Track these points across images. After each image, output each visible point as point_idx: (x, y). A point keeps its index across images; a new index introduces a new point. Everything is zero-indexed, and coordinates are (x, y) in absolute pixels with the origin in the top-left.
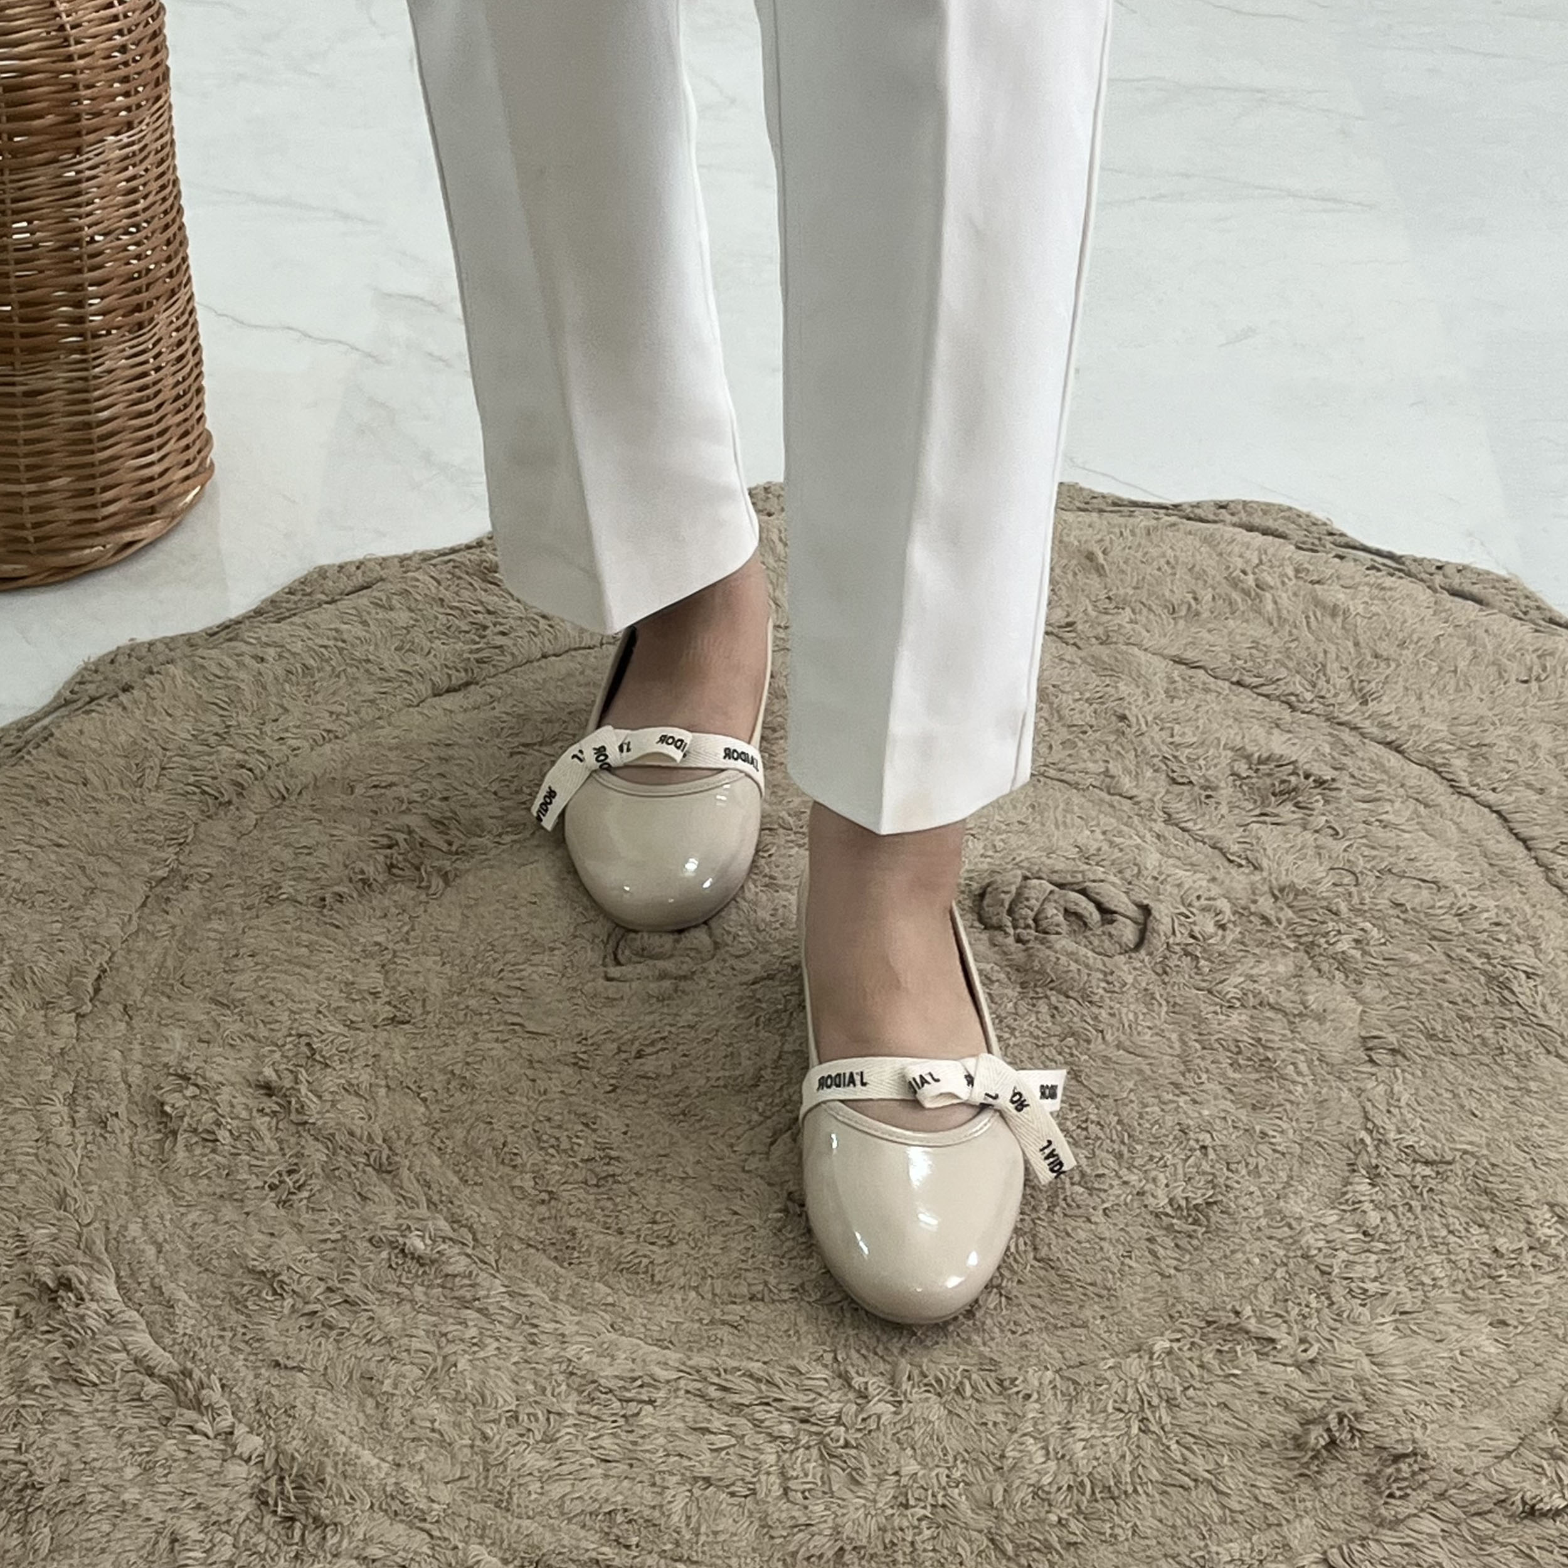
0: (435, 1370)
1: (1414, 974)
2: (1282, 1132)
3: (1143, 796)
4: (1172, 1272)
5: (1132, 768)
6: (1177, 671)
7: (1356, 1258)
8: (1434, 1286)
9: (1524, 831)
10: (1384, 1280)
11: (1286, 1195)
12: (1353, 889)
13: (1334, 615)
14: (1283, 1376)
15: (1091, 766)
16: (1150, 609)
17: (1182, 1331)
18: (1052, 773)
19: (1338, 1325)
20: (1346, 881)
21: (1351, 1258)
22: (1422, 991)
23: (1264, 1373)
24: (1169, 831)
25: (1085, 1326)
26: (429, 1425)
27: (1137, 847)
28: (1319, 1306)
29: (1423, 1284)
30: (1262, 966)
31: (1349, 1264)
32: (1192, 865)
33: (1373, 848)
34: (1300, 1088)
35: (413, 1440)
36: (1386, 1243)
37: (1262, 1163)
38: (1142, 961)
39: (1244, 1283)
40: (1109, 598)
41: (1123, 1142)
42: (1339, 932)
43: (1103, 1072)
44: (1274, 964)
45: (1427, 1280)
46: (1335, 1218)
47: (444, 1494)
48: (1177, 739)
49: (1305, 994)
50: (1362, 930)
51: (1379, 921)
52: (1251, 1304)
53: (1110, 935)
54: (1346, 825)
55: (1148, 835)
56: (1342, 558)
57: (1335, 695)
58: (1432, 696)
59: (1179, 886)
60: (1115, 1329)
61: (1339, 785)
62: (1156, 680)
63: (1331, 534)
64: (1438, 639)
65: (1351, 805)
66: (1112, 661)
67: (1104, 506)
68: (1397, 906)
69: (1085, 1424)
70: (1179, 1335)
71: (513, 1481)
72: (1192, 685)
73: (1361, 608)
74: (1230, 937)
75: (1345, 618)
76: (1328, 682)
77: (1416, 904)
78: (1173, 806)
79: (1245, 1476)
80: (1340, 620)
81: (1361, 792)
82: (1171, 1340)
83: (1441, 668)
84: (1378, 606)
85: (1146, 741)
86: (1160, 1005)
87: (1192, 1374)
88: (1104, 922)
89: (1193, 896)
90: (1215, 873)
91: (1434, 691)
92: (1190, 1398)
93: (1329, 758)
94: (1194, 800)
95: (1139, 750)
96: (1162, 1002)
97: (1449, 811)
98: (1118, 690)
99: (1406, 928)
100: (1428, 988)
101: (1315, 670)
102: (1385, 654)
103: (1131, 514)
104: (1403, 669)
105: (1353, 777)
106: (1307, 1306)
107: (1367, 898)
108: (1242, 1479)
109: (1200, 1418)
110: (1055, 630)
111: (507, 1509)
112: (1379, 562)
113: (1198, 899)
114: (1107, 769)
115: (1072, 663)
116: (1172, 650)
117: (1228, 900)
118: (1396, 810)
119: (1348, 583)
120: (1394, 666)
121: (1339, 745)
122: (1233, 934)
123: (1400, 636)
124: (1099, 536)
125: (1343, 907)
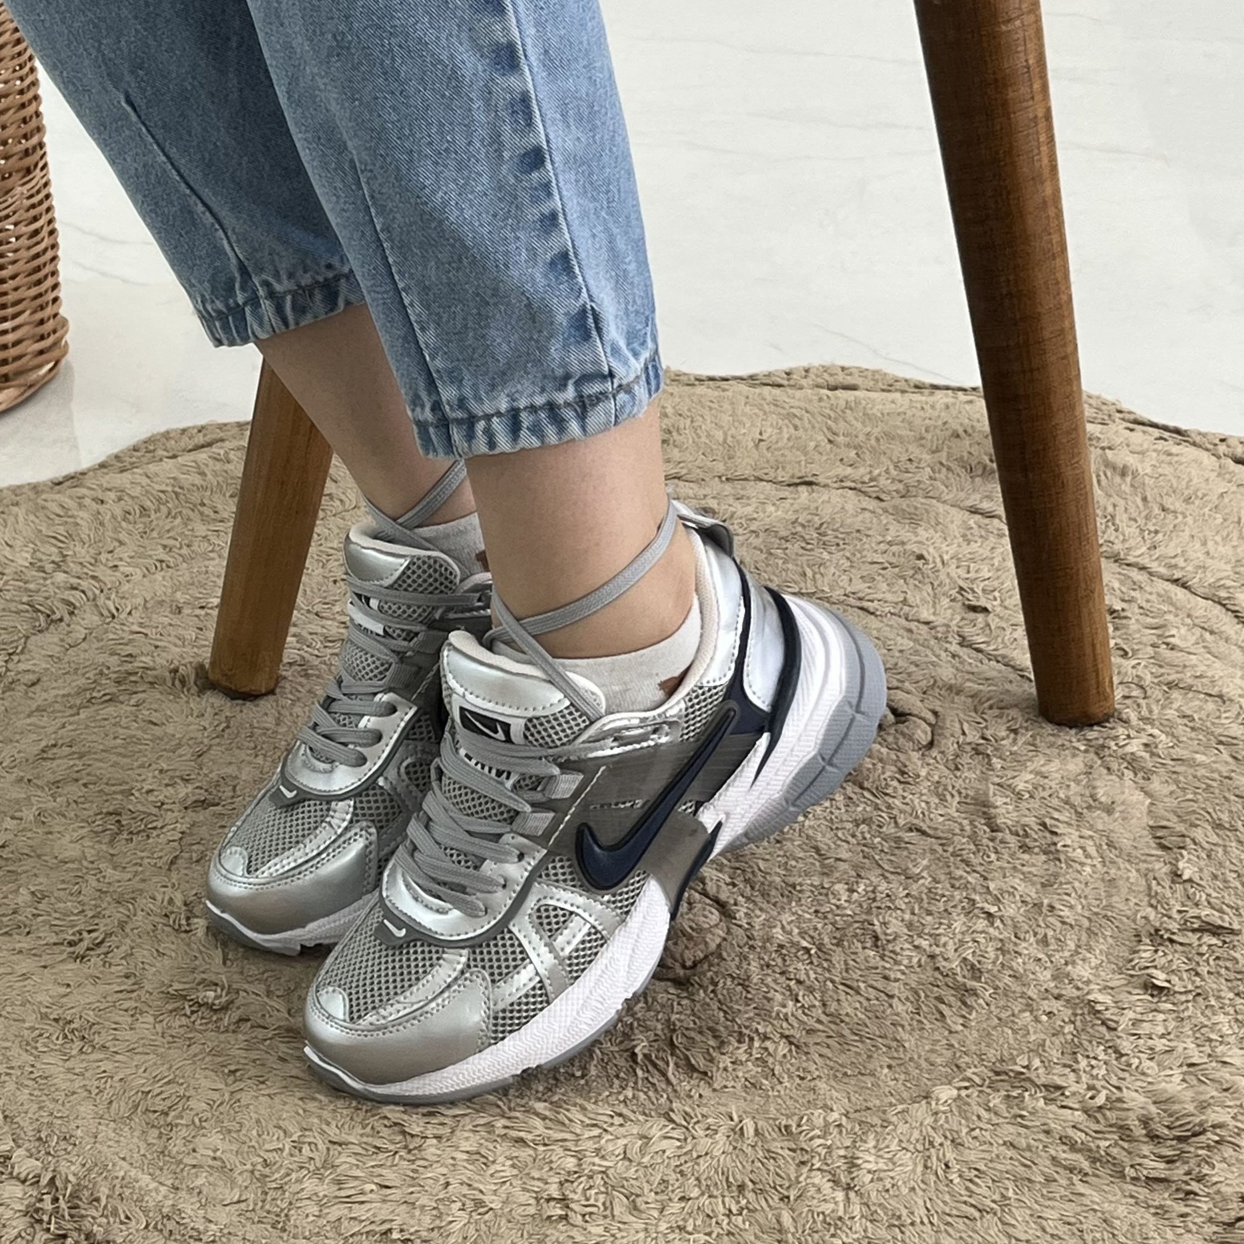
0: (221, 1104)
1: (1202, 772)
2: (1071, 907)
3: (938, 621)
4: (961, 1028)
5: (928, 599)
6: (973, 521)
7: (1145, 1018)
8: (1221, 1043)
10: (1172, 1037)
11: (1074, 962)
12: (1143, 702)
13: (1123, 474)
14: (1070, 1118)
15: (889, 597)
16: (949, 469)
17: (969, 1080)
18: (851, 601)
19: (1126, 1075)
20: (1134, 694)
21: (1139, 1017)
22: (1209, 786)
23: (1051, 1115)
24: (963, 652)
25: (872, 1074)
26: (212, 1154)
27: (932, 663)
28: (1106, 1058)
29: (1210, 1040)
30: (1052, 764)
31: (1136, 1022)
32: (987, 679)
33: (1161, 666)
34: (1088, 869)
35: (194, 1166)
36: (1174, 1004)
37: (1050, 933)
38: (935, 758)
39: (1032, 1038)
40: (910, 460)
41: (913, 913)
42: (1129, 736)
43: (897, 852)
44: (1064, 762)
45: (1213, 1036)
46: (1123, 982)
47: (222, 1216)
48: (972, 575)
49: (1094, 788)
50: (1151, 735)
51: (1168, 728)
52: (1040, 1055)
53: (903, 734)
54: (1136, 647)
55: (943, 654)
56: (1132, 430)
57: (1124, 541)
58: (1216, 543)
59: (972, 697)
60: (903, 1077)
61: (1128, 614)
62: (953, 527)
63: (1120, 412)
64: (1222, 495)
65: (1139, 631)
66: (912, 510)
67: (907, 388)
68: (1184, 717)
69: (872, 1158)
70: (967, 1084)
71: (291, 1203)
72: (987, 531)
73: (1149, 470)
74: (1021, 740)
75: (1134, 477)
76: (1116, 530)
77: (1203, 715)
78: (967, 631)
79: (1030, 1208)
80: (1128, 479)
81: (1149, 620)
82: (959, 1089)
83: (1225, 520)
84: (1166, 470)
85: (943, 576)
86: (953, 796)
87: (979, 1117)
88: (897, 723)
89: (986, 705)
90: (1008, 686)
91: (1218, 538)
92: (975, 1138)
93: (1118, 592)
94: (988, 625)
95: (936, 584)
96: (954, 792)
97: (1233, 636)
98: (916, 534)
99: (1193, 735)
100: (1214, 784)
101: (1104, 521)
102: (1172, 508)
103: (932, 394)
104: (1190, 520)
105: (1141, 608)
106: (1095, 1058)
107: (1156, 709)
108: (1029, 1212)
109: (986, 1155)
110: (859, 486)
111: (284, 1230)
112: (1166, 435)
113: (991, 707)
114: (905, 599)
115: (873, 512)
116: (969, 503)
117: (1022, 710)
118: (1181, 635)
119: (1139, 449)
120: (1180, 517)
121: (1129, 581)
122: (1025, 737)
123: (1186, 493)
124: (901, 410)
125: (1133, 716)
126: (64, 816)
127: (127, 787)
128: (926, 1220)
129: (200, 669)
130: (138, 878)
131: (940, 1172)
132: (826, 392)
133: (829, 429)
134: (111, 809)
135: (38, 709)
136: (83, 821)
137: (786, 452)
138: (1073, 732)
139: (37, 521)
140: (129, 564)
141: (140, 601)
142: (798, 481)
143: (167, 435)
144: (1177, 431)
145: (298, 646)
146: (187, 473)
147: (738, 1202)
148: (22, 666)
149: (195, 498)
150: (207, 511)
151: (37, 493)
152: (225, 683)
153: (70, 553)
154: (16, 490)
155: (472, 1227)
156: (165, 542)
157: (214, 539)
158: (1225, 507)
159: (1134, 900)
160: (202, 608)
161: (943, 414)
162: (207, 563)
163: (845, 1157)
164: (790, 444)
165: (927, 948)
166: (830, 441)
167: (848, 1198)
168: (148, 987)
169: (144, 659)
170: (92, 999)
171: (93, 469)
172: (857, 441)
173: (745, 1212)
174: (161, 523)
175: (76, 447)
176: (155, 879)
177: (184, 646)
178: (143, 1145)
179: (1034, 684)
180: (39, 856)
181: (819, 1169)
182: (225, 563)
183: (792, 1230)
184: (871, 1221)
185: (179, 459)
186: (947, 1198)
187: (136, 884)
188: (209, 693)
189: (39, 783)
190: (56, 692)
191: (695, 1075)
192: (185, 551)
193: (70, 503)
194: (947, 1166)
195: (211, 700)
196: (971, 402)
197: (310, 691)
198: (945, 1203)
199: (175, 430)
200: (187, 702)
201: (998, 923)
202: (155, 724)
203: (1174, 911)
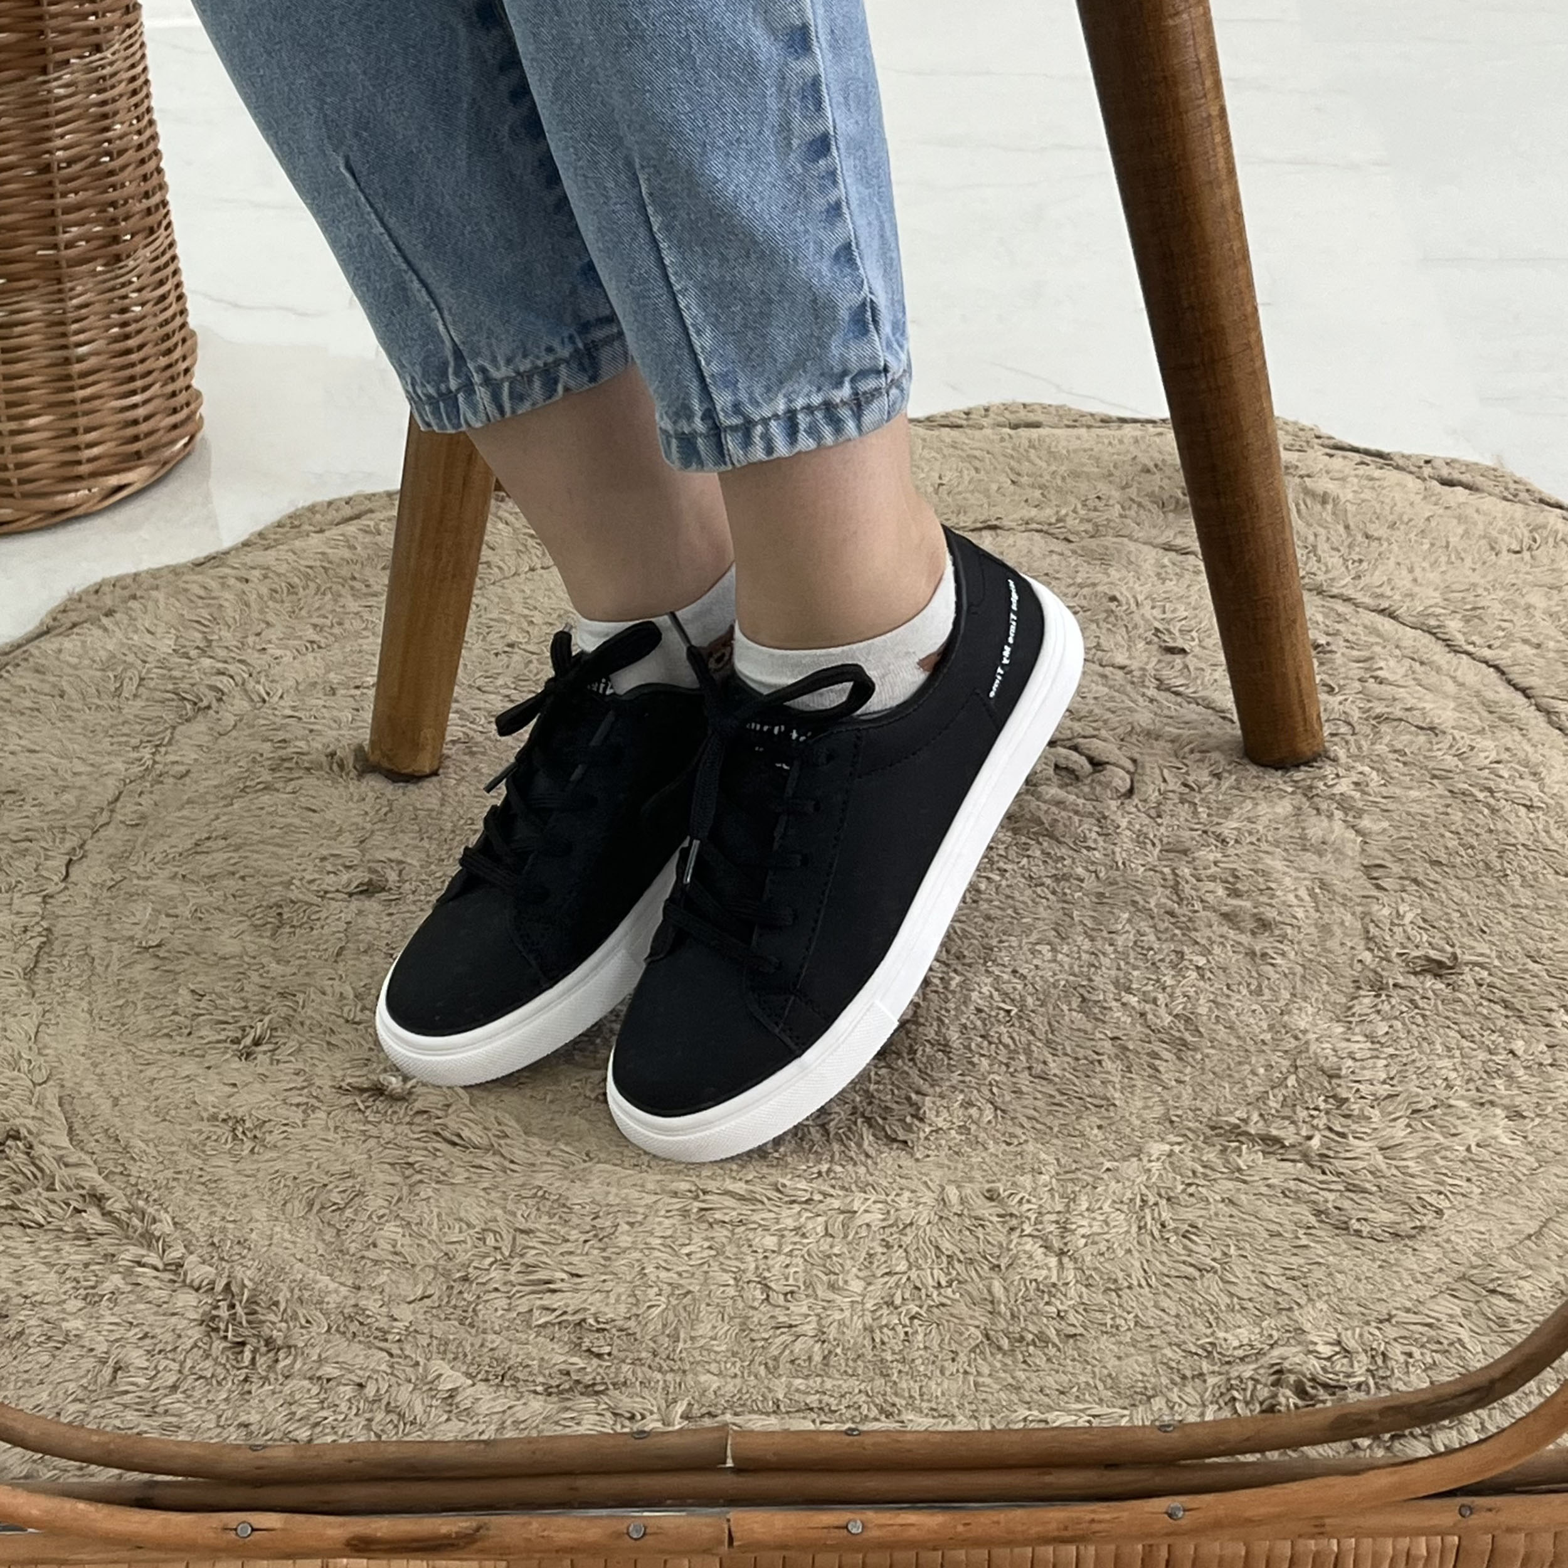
0: (400, 1199)
1: (1415, 808)
2: (1283, 954)
3: (1135, 665)
4: (1174, 1083)
5: (1123, 642)
6: (1167, 558)
7: (1363, 1063)
8: (1446, 1085)
9: (1524, 682)
10: (1394, 1082)
11: (1289, 1013)
12: (1351, 738)
13: (1324, 502)
14: (1292, 1171)
16: (1140, 505)
17: (1185, 1135)
20: (1342, 730)
21: (1358, 1063)
22: (1423, 823)
23: (1272, 1170)
24: (1161, 696)
25: (1082, 1135)
26: (392, 1248)
27: (1130, 709)
28: (1327, 1107)
29: (1433, 1084)
30: (1260, 808)
31: (1355, 1069)
32: (1188, 723)
33: (1369, 701)
34: (1300, 914)
35: (375, 1262)
36: (1396, 1049)
37: (1264, 983)
38: (1135, 806)
39: (1250, 1091)
40: (1098, 497)
41: (1119, 969)
42: (1338, 775)
43: (1099, 907)
44: (1271, 805)
45: (1437, 1080)
46: (1341, 1030)
47: (407, 1314)
48: (1168, 615)
49: (1303, 829)
50: (1361, 773)
51: (1379, 764)
52: (1260, 1108)
53: (1100, 783)
54: (1342, 682)
55: (1141, 700)
56: (1331, 456)
57: (1327, 572)
58: (1424, 569)
59: (1172, 741)
60: (1113, 1136)
61: (1333, 648)
62: (1146, 566)
63: (1318, 437)
64: (1428, 519)
65: (1345, 665)
66: (1102, 551)
67: (1092, 422)
68: (1395, 751)
69: (1085, 1223)
70: (1180, 1139)
71: (479, 1297)
72: (1183, 568)
73: (1350, 496)
74: (1225, 785)
75: (1335, 505)
76: (1319, 561)
77: (1414, 748)
78: (1166, 673)
79: (1253, 1264)
80: (1329, 507)
81: (1355, 653)
82: (1172, 1144)
83: (1432, 545)
84: (1367, 494)
85: (1137, 618)
86: (1154, 844)
87: (1194, 1172)
88: (1095, 772)
89: (1187, 749)
90: (1209, 729)
91: (1425, 564)
92: (1191, 1195)
93: (1322, 626)
94: (1186, 667)
95: (1130, 627)
96: (1156, 841)
97: (1445, 667)
98: (1109, 576)
99: (1405, 770)
100: (1429, 820)
101: (1305, 552)
102: (1376, 535)
103: (1120, 428)
104: (1395, 547)
105: (1347, 641)
106: (1315, 1109)
107: (1365, 745)
108: (1250, 1267)
109: (1203, 1212)
110: (1045, 528)
111: (472, 1325)
112: (1368, 459)
113: (1192, 751)
114: (1098, 644)
115: (1062, 554)
116: (1162, 540)
117: (1223, 752)
118: (1391, 668)
119: (1337, 475)
120: (1385, 544)
121: (1332, 614)
122: (1229, 781)
123: (1390, 518)
124: (1087, 446)
125: (1342, 754)
126: (221, 911)
127: (286, 878)
128: (1144, 1283)
129: (359, 751)
130: (303, 972)
131: (1156, 1233)
132: (1008, 430)
133: (1012, 469)
134: (273, 900)
135: (189, 801)
136: (243, 915)
137: (968, 495)
138: (1279, 773)
139: (178, 604)
140: (278, 647)
141: (292, 683)
142: (979, 525)
143: (312, 509)
144: (1379, 455)
145: (460, 722)
146: (336, 547)
147: (949, 1274)
148: (171, 758)
149: (345, 572)
150: (357, 585)
151: (177, 574)
152: (386, 764)
153: (216, 637)
154: (155, 574)
155: (671, 1313)
156: (315, 620)
157: (366, 616)
158: (1431, 531)
159: (1349, 944)
160: (357, 687)
161: (1132, 448)
162: (360, 641)
163: (1057, 1222)
164: (971, 487)
165: (1136, 1005)
166: (1013, 482)
167: (1060, 1263)
168: (318, 1082)
169: (298, 743)
170: (262, 1097)
171: (236, 549)
172: (1043, 481)
173: (955, 1284)
174: (310, 600)
175: (215, 527)
176: (321, 972)
177: (340, 728)
178: (320, 1245)
179: (1238, 724)
180: (197, 954)
181: (1029, 1235)
182: (380, 641)
183: (1004, 1300)
184: (1086, 1286)
185: (327, 534)
186: (1164, 1258)
187: (300, 979)
188: (369, 777)
189: (195, 878)
190: (207, 783)
191: (895, 1146)
192: (337, 630)
193: (213, 584)
194: (1163, 1226)
195: (372, 783)
196: (1160, 434)
197: (475, 770)
198: (1162, 1263)
199: (321, 504)
200: (347, 787)
201: (1208, 974)
202: (314, 811)
203: (1394, 954)
